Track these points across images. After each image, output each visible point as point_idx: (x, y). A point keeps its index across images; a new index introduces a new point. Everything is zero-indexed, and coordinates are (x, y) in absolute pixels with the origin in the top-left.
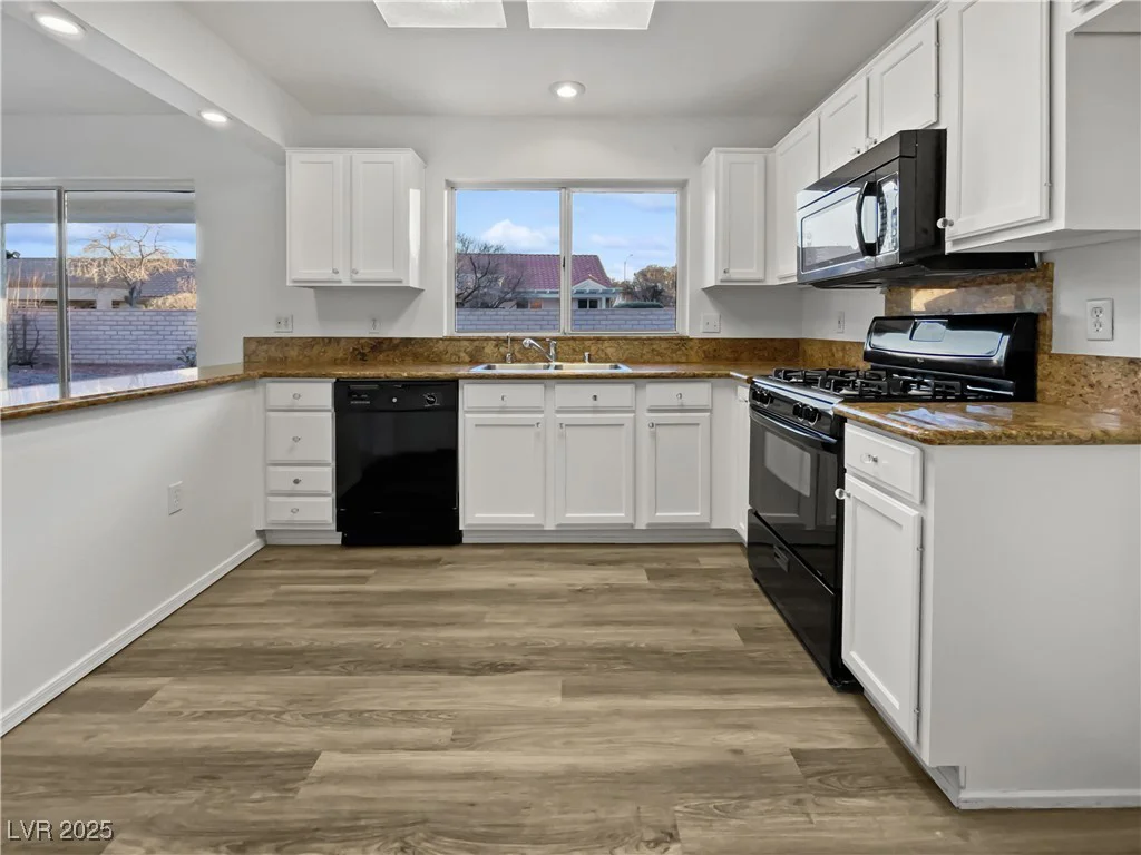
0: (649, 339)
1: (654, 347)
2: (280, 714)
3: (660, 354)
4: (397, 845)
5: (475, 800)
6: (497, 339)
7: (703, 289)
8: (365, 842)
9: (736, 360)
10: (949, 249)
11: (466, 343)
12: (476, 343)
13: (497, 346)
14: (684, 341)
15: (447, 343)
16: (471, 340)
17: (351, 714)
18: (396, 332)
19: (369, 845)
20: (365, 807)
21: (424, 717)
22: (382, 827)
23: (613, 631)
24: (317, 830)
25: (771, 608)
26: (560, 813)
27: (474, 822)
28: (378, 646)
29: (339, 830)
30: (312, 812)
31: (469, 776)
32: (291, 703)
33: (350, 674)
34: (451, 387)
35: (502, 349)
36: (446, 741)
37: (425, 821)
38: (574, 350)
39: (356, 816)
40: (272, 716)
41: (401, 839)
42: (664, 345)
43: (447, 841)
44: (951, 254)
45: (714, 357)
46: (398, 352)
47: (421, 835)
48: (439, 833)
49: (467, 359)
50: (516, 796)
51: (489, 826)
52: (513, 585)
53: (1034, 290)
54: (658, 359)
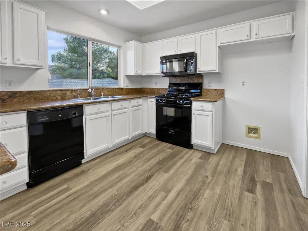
0: (115, 89)
1: (116, 91)
2: (123, 226)
3: (118, 93)
4: (190, 210)
5: (186, 195)
6: (72, 90)
7: (126, 75)
8: (186, 215)
9: (132, 93)
10: (198, 72)
11: (59, 92)
12: (63, 92)
13: (71, 92)
14: (122, 89)
15: (51, 92)
16: (61, 91)
17: (140, 208)
18: (24, 88)
19: (187, 214)
20: (176, 213)
21: (154, 195)
22: (184, 211)
23: (154, 160)
24: (177, 224)
25: (166, 144)
26: (196, 185)
27: (191, 197)
28: (114, 195)
29: (180, 219)
30: (170, 224)
31: (178, 194)
32: (120, 222)
33: (120, 205)
34: (80, 108)
35: (73, 94)
36: (165, 194)
37: (186, 204)
38: (96, 93)
39: (178, 215)
40: (122, 228)
41: (189, 209)
42: (118, 90)
43: (193, 202)
44: (198, 73)
45: (128, 93)
46: (25, 97)
47: (190, 205)
48: (191, 203)
49: (60, 98)
50: (188, 189)
51: (193, 195)
52: (118, 164)
53: (201, 79)
54: (117, 94)
